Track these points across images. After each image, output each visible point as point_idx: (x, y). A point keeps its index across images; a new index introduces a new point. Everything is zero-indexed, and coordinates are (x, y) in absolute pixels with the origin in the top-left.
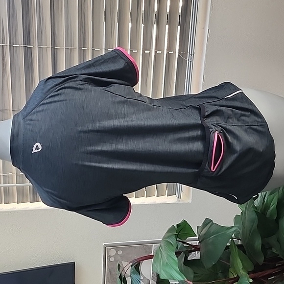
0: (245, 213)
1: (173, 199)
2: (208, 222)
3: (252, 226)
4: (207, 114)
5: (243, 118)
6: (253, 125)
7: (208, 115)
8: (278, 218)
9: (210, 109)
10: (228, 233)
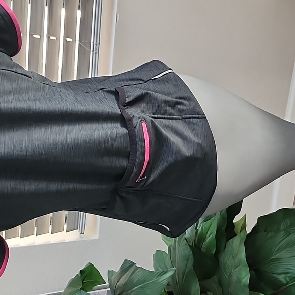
0: (175, 249)
1: (74, 236)
2: (128, 266)
3: (186, 265)
4: (128, 100)
5: (179, 106)
6: (193, 118)
7: (129, 102)
8: (218, 252)
9: (132, 93)
10: (160, 280)
